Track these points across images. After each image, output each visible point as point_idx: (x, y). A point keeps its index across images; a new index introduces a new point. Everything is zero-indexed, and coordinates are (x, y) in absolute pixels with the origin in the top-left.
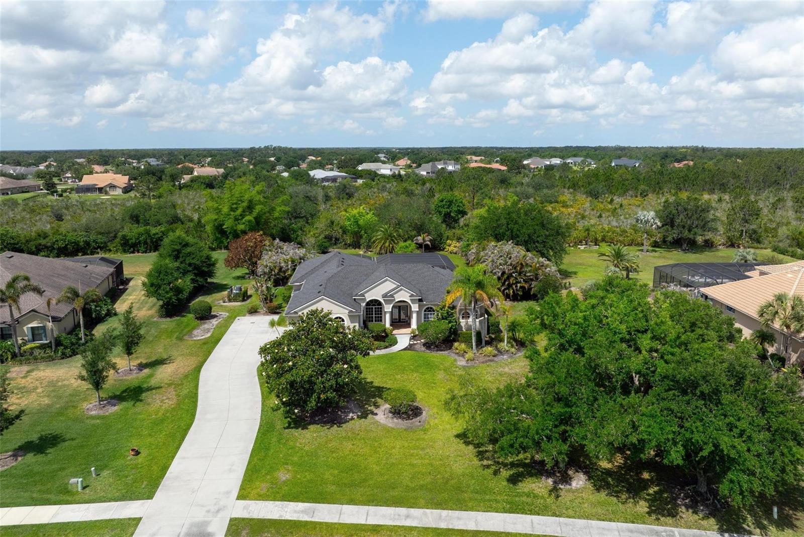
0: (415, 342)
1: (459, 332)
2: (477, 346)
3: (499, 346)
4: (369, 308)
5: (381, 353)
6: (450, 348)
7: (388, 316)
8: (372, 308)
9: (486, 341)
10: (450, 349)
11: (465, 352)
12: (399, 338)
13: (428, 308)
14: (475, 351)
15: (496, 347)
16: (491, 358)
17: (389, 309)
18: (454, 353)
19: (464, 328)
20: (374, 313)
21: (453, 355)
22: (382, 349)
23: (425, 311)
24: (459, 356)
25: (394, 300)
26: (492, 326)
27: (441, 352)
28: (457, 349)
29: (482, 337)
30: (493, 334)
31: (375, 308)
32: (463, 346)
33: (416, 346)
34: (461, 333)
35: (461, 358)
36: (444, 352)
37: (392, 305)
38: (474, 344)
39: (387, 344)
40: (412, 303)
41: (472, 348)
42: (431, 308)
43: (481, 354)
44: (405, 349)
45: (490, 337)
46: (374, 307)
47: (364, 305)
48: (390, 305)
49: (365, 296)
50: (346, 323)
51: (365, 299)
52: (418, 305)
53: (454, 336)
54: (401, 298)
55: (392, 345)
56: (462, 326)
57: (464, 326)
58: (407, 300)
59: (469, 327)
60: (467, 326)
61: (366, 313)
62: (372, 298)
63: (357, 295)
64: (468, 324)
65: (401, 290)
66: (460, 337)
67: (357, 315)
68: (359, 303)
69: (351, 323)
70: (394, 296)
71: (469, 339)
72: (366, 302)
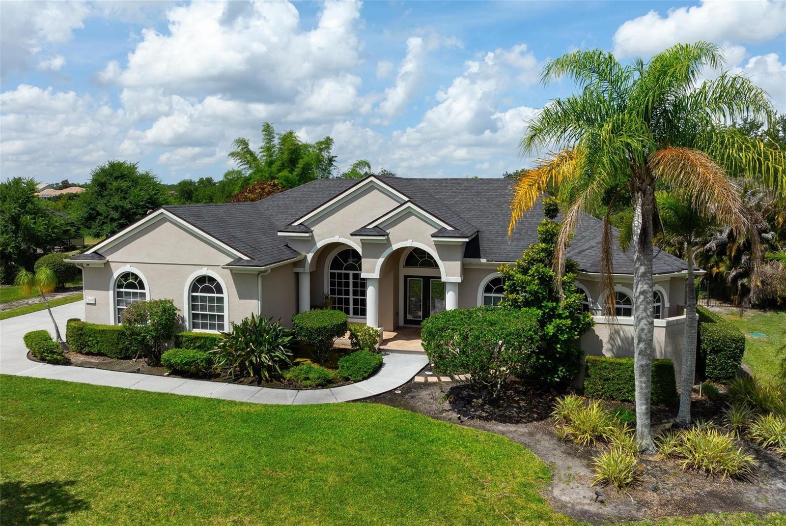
0: (433, 379)
1: (588, 357)
2: (655, 418)
3: (755, 429)
4: (340, 275)
5: (289, 401)
6: (544, 414)
8: (347, 275)
9: (694, 404)
10: (541, 418)
11: (599, 438)
13: (495, 282)
14: (647, 442)
15: (742, 431)
16: (722, 485)
17: (372, 271)
18: (551, 434)
19: (606, 346)
20: (351, 289)
21: (546, 443)
22: (306, 388)
23: (488, 289)
24: (572, 453)
25: (388, 243)
26: (715, 351)
27: (501, 427)
28: (567, 420)
29: (680, 391)
30: (717, 380)
32: (594, 411)
34: (594, 363)
35: (578, 468)
36: (512, 428)
37: (381, 260)
38: (641, 408)
39: (331, 374)
40: (442, 259)
41: (633, 425)
43: (672, 456)
44: (380, 397)
45: (707, 390)
46: (351, 273)
47: (310, 256)
48: (378, 258)
49: (313, 233)
50: (225, 295)
51: (311, 241)
52: (457, 265)
53: (564, 370)
54: (406, 240)
55: (349, 380)
56: (601, 340)
57: (609, 342)
58: (426, 247)
59: (627, 346)
60: (619, 339)
61: (329, 288)
62: (331, 239)
63: (288, 228)
64: (622, 333)
65: (408, 213)
66: (590, 377)
67: (258, 274)
68: (296, 251)
69: (240, 298)
70: (388, 231)
71: (620, 389)
72: (314, 250)
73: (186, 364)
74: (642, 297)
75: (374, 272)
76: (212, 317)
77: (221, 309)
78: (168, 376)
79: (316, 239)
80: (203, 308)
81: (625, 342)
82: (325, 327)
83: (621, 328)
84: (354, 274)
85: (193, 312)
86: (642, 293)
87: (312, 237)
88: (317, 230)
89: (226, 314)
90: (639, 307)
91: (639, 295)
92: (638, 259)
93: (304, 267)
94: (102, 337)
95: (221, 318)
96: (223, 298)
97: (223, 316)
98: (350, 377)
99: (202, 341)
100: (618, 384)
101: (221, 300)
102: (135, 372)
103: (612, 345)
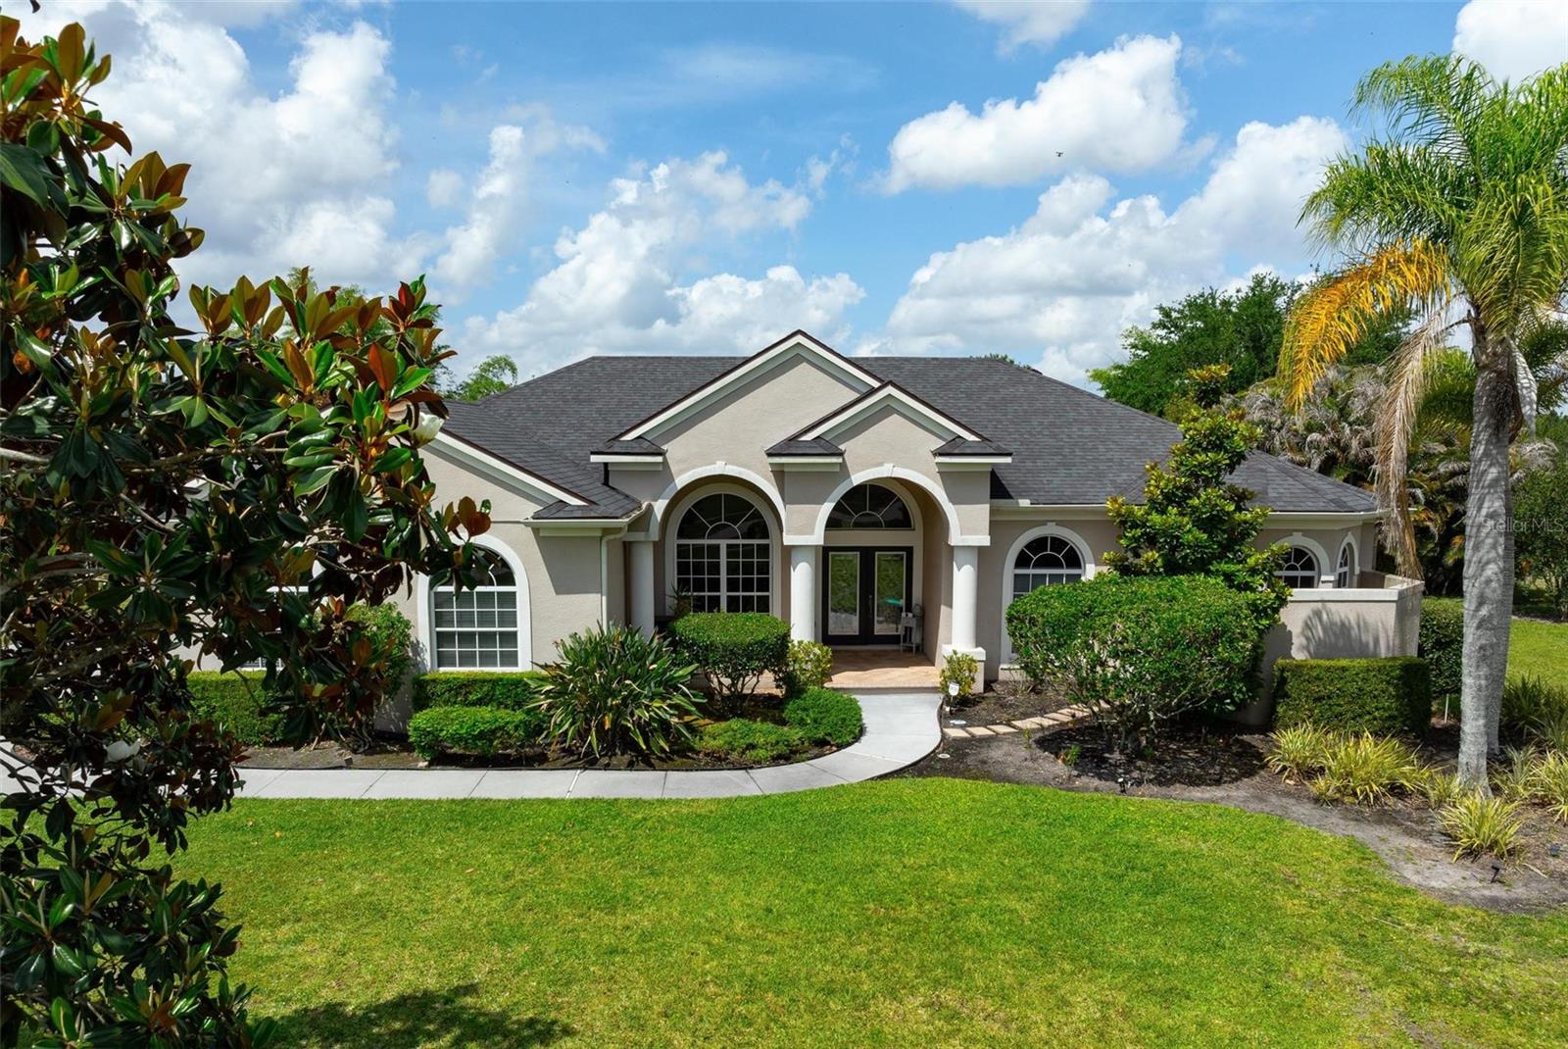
0: (980, 731)
4: (699, 550)
5: (752, 790)
6: (1252, 764)
7: (802, 580)
8: (714, 551)
11: (1392, 789)
12: (871, 711)
13: (1038, 544)
17: (809, 530)
20: (723, 576)
22: (758, 763)
23: (1022, 561)
25: (843, 471)
28: (1306, 770)
31: (732, 551)
33: (996, 753)
34: (1295, 672)
35: (1396, 838)
37: (827, 508)
39: (794, 734)
40: (954, 500)
42: (1059, 543)
44: (921, 768)
46: (723, 544)
47: (660, 507)
48: (821, 502)
49: (667, 455)
50: (521, 588)
51: (663, 473)
52: (981, 512)
53: (1244, 689)
54: (881, 464)
55: (828, 743)
56: (1290, 632)
57: (1303, 633)
58: (921, 476)
59: (1333, 639)
60: (1319, 628)
61: (676, 576)
62: (708, 467)
63: (612, 445)
64: (1325, 616)
65: (886, 410)
66: (1289, 697)
67: (601, 538)
68: (627, 496)
69: (557, 593)
70: (842, 447)
71: (1341, 715)
72: (670, 493)
73: (482, 735)
74: (1490, 523)
75: (811, 532)
76: (488, 638)
77: (511, 619)
78: (428, 768)
79: (674, 469)
80: (465, 619)
81: (1330, 633)
82: (761, 643)
83: (1325, 608)
84: (728, 546)
85: (438, 629)
86: (1491, 516)
87: (665, 463)
88: (674, 449)
89: (523, 628)
90: (1483, 541)
91: (1485, 521)
92: (1486, 454)
93: (648, 530)
94: (223, 698)
95: (510, 638)
96: (514, 593)
97: (515, 634)
98: (828, 738)
99: (485, 689)
100: (1339, 705)
101: (509, 599)
102: (341, 768)
103: (1308, 639)
